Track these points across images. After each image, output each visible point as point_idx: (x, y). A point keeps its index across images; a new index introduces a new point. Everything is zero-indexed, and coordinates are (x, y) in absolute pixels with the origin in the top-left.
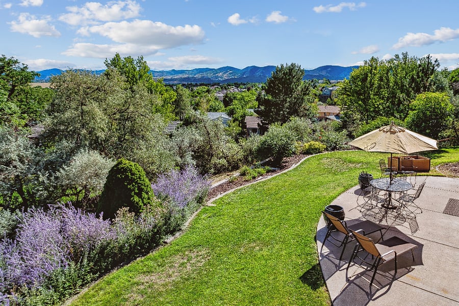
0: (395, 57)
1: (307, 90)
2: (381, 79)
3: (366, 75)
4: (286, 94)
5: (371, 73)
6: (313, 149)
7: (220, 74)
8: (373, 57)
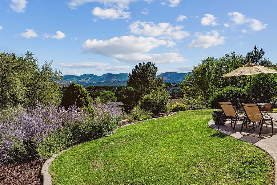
0: (226, 56)
1: (160, 82)
2: (216, 72)
3: (204, 69)
4: (144, 85)
5: (208, 68)
6: (179, 108)
7: (83, 80)
8: (209, 57)
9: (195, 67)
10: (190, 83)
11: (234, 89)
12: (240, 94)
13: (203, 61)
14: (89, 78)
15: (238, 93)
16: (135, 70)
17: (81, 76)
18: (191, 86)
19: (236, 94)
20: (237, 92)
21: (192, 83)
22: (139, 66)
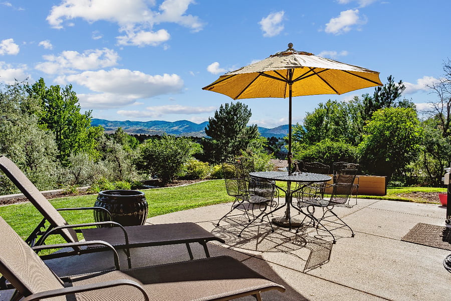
0: (354, 100)
1: (252, 133)
5: (327, 116)
7: (176, 128)
8: (330, 101)
9: (309, 114)
10: (299, 137)
11: (335, 145)
12: (344, 155)
13: (321, 106)
14: (184, 126)
15: (341, 152)
16: (218, 113)
17: (173, 123)
18: (300, 141)
19: (337, 155)
20: (340, 150)
21: (301, 138)
22: (224, 108)
